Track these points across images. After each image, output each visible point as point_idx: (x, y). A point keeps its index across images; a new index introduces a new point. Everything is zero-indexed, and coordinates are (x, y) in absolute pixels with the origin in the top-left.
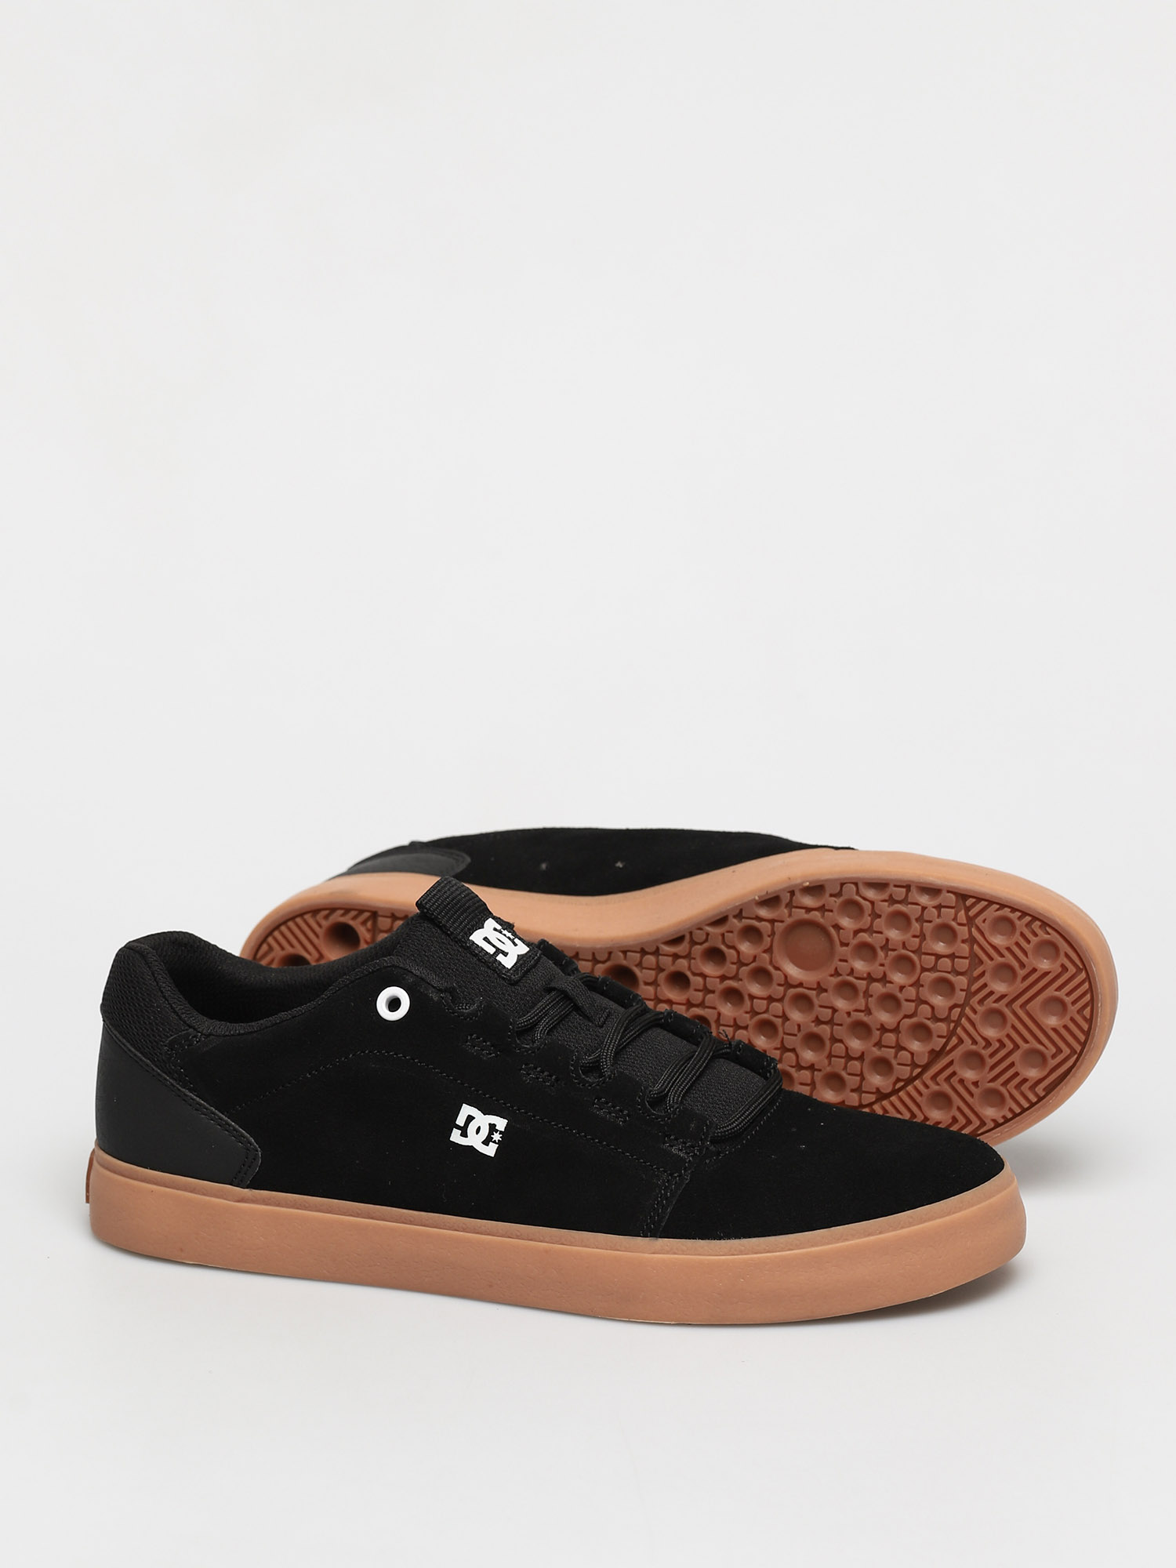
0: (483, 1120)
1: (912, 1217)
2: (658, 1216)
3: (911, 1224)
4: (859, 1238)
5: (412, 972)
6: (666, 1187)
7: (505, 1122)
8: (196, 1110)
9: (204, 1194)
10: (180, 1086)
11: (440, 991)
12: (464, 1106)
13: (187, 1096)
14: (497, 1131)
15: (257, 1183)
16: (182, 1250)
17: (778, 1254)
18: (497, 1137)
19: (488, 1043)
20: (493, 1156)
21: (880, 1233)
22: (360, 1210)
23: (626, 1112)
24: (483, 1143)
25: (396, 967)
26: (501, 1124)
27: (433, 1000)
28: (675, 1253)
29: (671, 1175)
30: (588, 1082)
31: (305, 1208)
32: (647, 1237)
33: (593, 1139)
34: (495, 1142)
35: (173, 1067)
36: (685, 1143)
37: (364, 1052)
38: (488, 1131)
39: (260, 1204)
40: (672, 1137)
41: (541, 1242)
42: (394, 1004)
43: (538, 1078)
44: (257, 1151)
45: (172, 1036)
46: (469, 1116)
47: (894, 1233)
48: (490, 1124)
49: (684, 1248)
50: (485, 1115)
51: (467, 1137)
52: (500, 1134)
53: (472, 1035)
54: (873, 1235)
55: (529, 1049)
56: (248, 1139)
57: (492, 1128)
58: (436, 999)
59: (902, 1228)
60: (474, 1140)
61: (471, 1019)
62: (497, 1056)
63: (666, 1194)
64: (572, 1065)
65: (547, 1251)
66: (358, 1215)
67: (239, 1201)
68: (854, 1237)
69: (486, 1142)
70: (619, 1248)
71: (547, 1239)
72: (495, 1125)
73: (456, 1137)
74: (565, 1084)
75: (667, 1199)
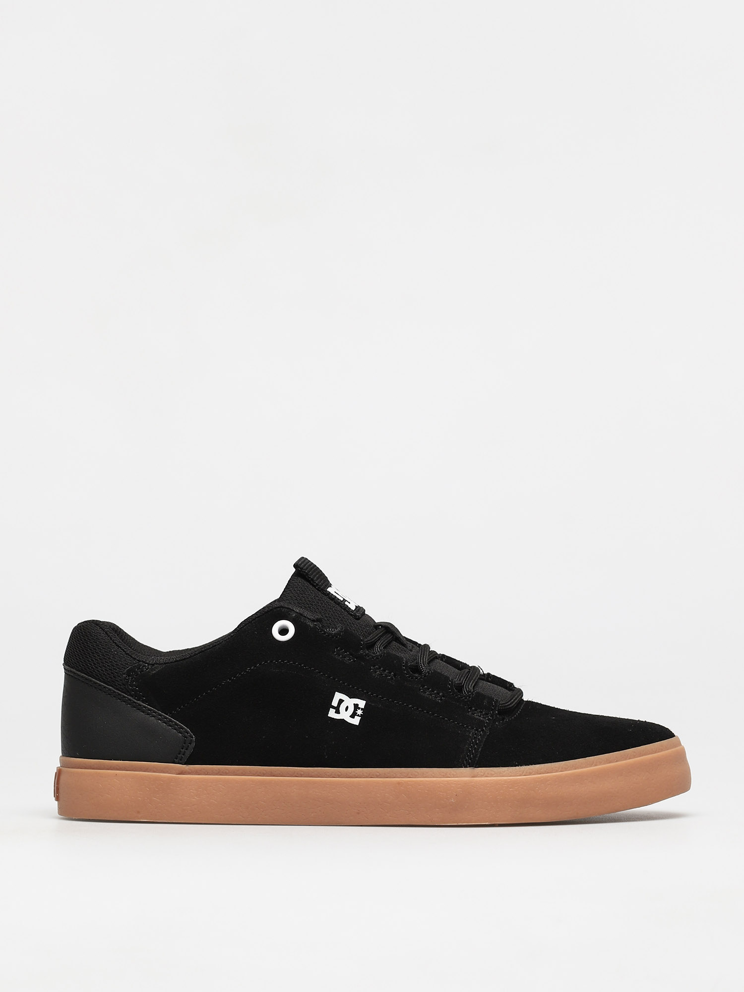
0: (349, 702)
1: (634, 752)
2: (473, 754)
3: (634, 757)
4: (604, 764)
5: (294, 610)
6: (475, 738)
7: (364, 702)
8: (148, 714)
9: (154, 772)
10: (136, 699)
11: (314, 621)
12: (337, 693)
13: (141, 705)
14: (359, 708)
15: (192, 760)
16: (138, 812)
17: (554, 774)
18: (359, 712)
19: (348, 653)
20: (358, 724)
21: (617, 761)
22: (266, 771)
23: (441, 694)
24: (350, 716)
25: (283, 607)
26: (362, 704)
27: (311, 627)
28: (487, 777)
29: (477, 730)
30: (414, 676)
31: (226, 774)
32: (467, 767)
33: (423, 711)
34: (358, 715)
35: (131, 688)
36: (482, 712)
37: (267, 662)
38: (353, 709)
39: (195, 774)
40: (473, 709)
41: (394, 778)
42: (283, 631)
43: (382, 675)
44: (192, 737)
45: (128, 667)
46: (340, 699)
47: (625, 761)
48: (354, 704)
49: (493, 773)
50: (350, 698)
51: (339, 713)
52: (361, 710)
53: (337, 648)
54: (612, 763)
55: (375, 657)
56: (186, 730)
57: (356, 707)
58: (312, 626)
59: (630, 759)
60: (345, 715)
61: (337, 637)
62: (354, 661)
63: (476, 741)
64: (404, 666)
65: (399, 783)
66: (264, 775)
67: (179, 774)
68: (600, 763)
69: (353, 716)
70: (449, 776)
71: (398, 776)
72: (357, 705)
73: (332, 714)
74: (400, 678)
75: (477, 744)
